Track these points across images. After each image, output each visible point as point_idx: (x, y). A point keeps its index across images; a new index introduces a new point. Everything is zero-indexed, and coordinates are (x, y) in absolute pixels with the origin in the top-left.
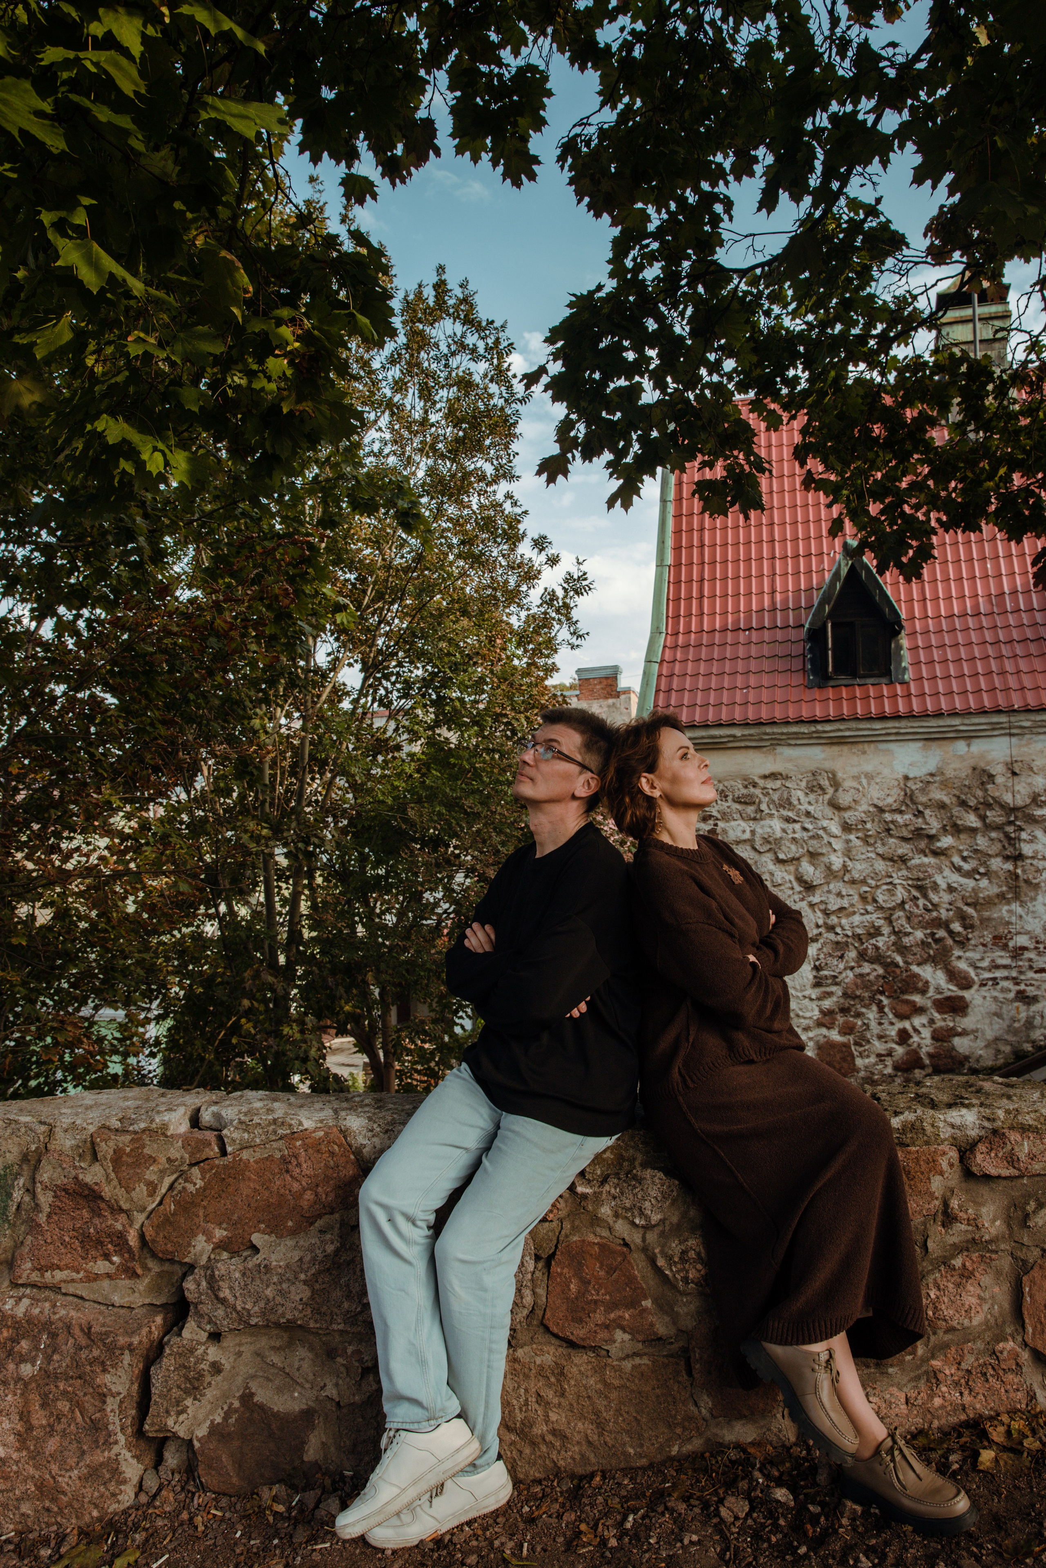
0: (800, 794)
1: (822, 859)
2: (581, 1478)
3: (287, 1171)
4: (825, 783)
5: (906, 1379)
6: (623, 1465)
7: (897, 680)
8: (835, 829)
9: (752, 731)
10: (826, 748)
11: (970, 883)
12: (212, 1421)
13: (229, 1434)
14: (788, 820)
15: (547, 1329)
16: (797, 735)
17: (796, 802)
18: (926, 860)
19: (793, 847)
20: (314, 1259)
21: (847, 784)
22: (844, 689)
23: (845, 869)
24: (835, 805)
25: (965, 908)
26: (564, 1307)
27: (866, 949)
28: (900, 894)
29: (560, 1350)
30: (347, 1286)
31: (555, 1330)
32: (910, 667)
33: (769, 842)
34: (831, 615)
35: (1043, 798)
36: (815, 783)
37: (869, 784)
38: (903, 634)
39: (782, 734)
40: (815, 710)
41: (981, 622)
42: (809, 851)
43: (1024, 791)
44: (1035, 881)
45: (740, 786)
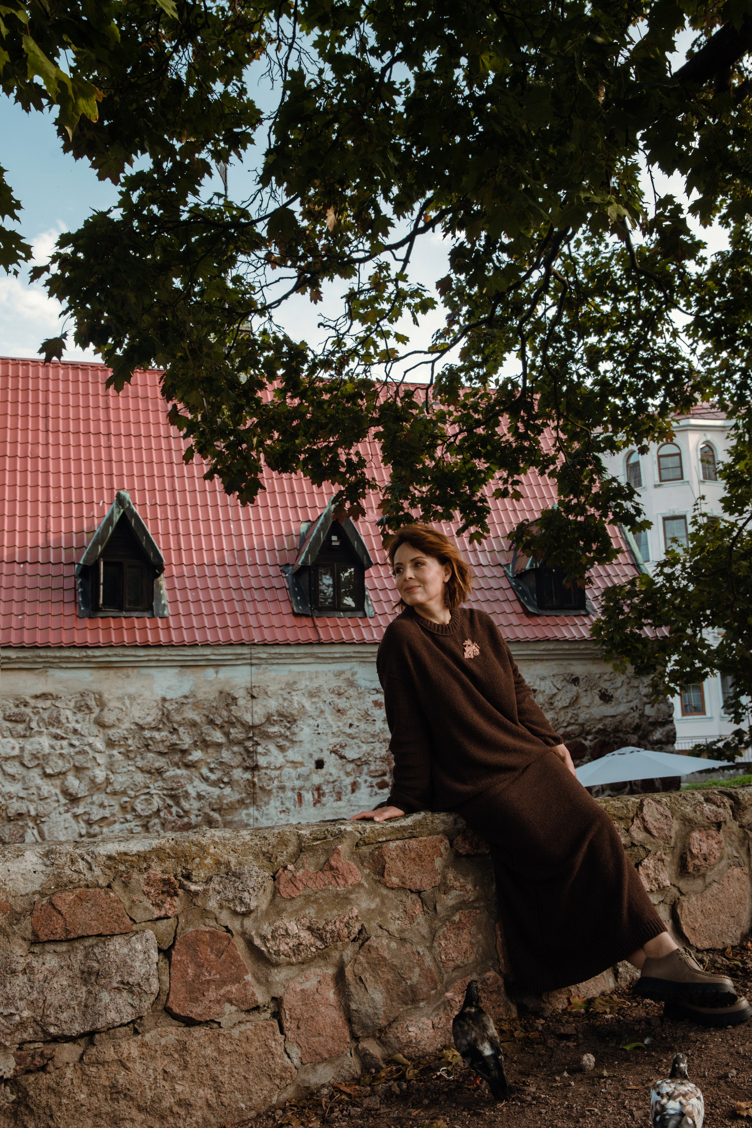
0: (69, 713)
1: (87, 772)
4: (92, 703)
5: (431, 1010)
7: (158, 614)
8: (100, 745)
9: (27, 654)
10: (95, 672)
11: (215, 791)
14: (56, 737)
15: (168, 1011)
16: (68, 659)
17: (64, 721)
18: (179, 772)
19: (60, 762)
21: (112, 704)
22: (112, 620)
23: (107, 781)
24: (100, 724)
25: (212, 813)
28: (157, 802)
32: (169, 605)
33: (37, 758)
34: (103, 554)
35: (275, 718)
36: (83, 703)
37: (131, 704)
38: (162, 576)
39: (55, 657)
40: (86, 637)
41: (226, 571)
42: (74, 766)
43: (260, 712)
44: (268, 788)
45: (12, 705)
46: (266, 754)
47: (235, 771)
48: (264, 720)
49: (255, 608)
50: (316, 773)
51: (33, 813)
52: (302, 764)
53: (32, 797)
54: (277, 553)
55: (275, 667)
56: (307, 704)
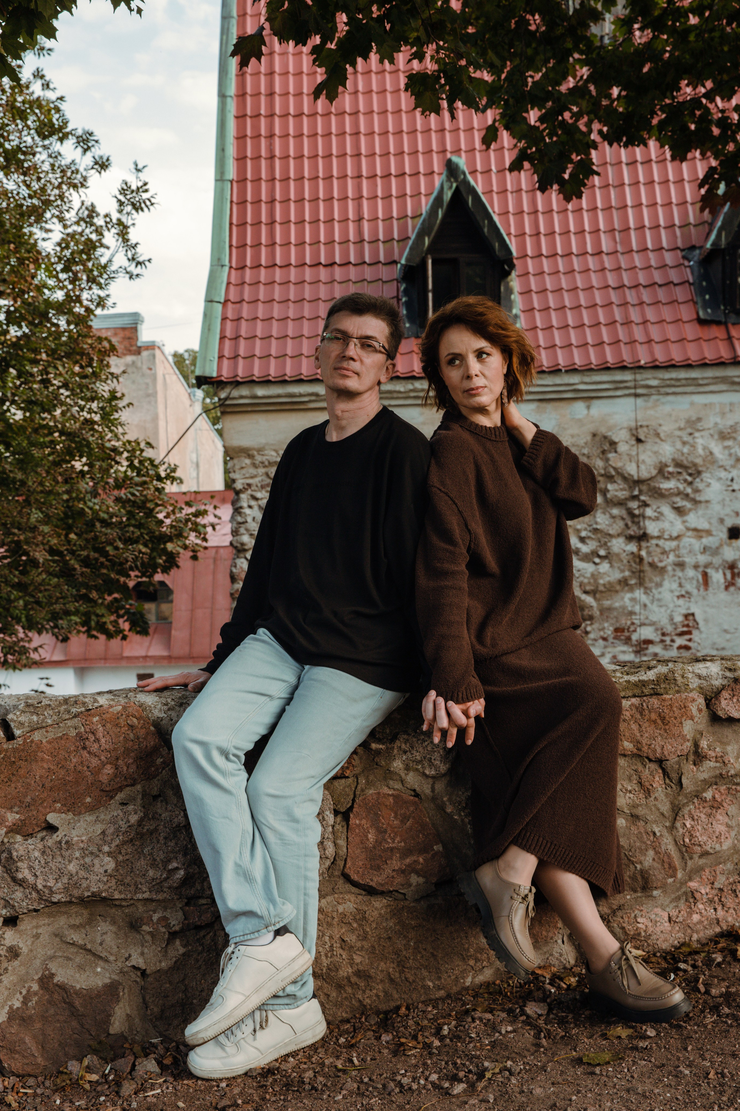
2: (386, 1013)
3: (84, 748)
5: (668, 900)
6: (423, 998)
10: (426, 411)
11: (589, 568)
12: (11, 1007)
13: (30, 1017)
15: (347, 878)
20: (117, 831)
26: (363, 856)
29: (360, 897)
30: (151, 854)
31: (355, 877)
32: (522, 316)
34: (431, 250)
35: (671, 469)
38: (514, 274)
40: (412, 364)
41: (602, 262)
43: (649, 461)
44: (660, 565)
46: (657, 519)
47: (614, 541)
48: (654, 472)
49: (643, 314)
50: (729, 545)
52: (709, 533)
54: (678, 232)
55: (670, 398)
56: (717, 449)
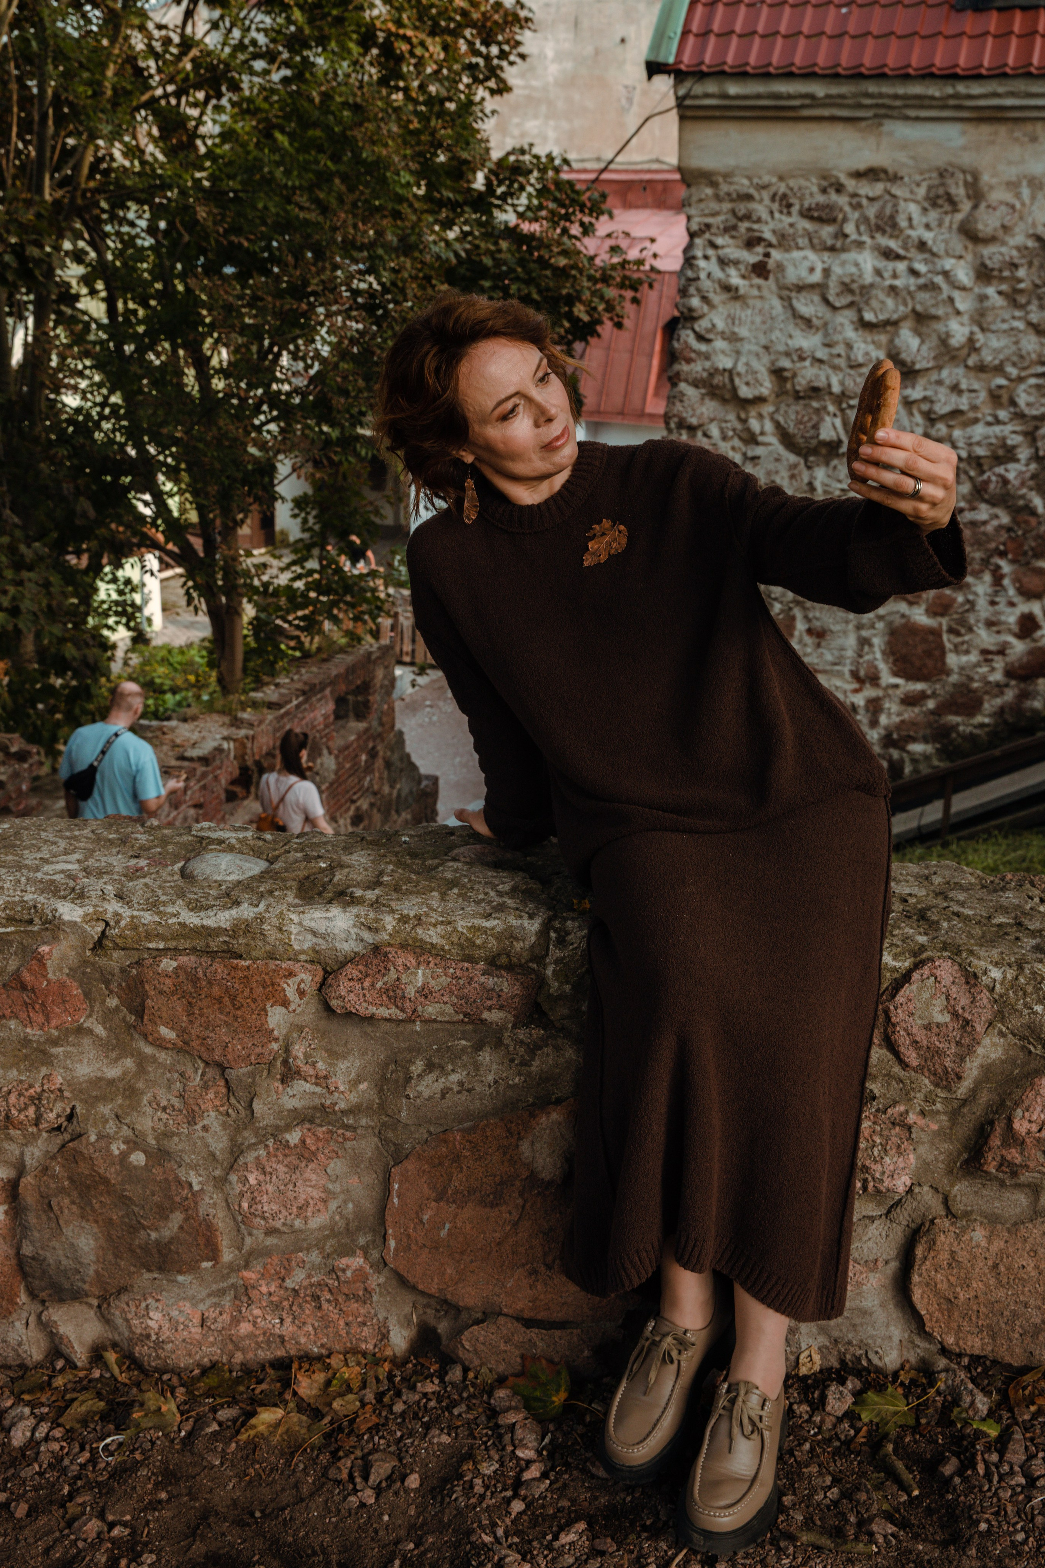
0: (914, 209)
1: (936, 325)
4: (959, 191)
5: (204, 1293)
8: (963, 274)
9: (844, 89)
10: (969, 128)
14: (888, 254)
16: (921, 101)
17: (903, 224)
19: (890, 302)
21: (997, 195)
22: (1018, 16)
23: (971, 344)
24: (969, 233)
27: (988, 482)
33: (851, 292)
36: (941, 191)
37: (1033, 198)
39: (896, 97)
40: (957, 55)
42: (914, 311)
45: (815, 189)
51: (836, 389)
53: (837, 361)
